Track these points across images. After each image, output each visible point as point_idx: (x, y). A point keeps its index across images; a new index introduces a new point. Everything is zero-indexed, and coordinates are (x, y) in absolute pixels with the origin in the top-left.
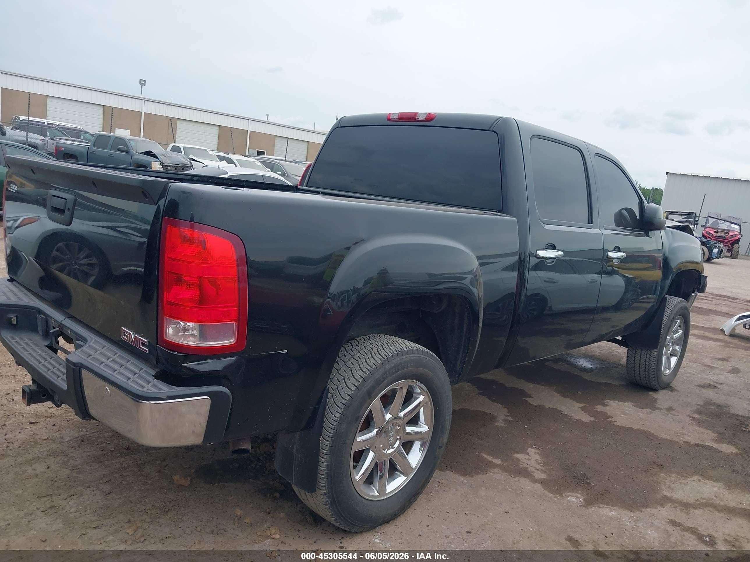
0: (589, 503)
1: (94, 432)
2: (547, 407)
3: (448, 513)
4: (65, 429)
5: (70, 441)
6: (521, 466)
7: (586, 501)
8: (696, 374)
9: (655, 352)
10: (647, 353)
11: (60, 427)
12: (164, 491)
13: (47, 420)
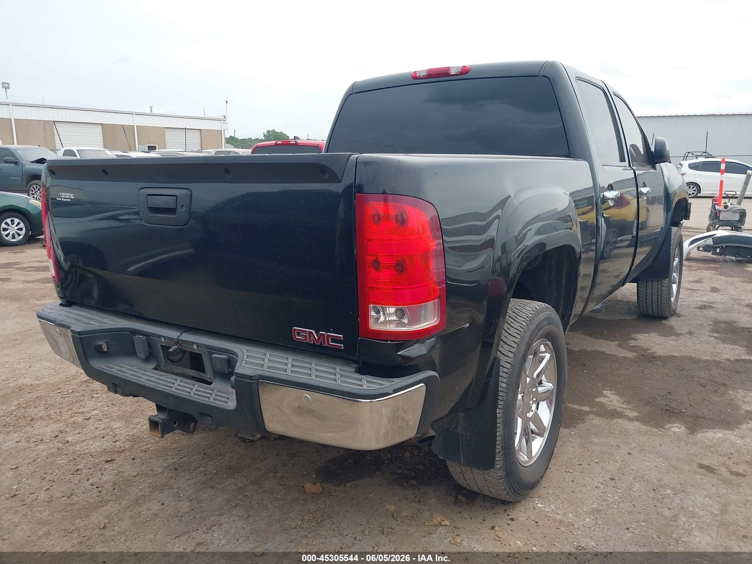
0: (692, 430)
1: (181, 458)
2: (589, 350)
3: (581, 465)
4: (148, 461)
5: (164, 472)
6: (609, 408)
7: (688, 429)
8: (687, 298)
9: (666, 281)
10: (658, 284)
11: (142, 460)
12: (300, 502)
13: (121, 455)
